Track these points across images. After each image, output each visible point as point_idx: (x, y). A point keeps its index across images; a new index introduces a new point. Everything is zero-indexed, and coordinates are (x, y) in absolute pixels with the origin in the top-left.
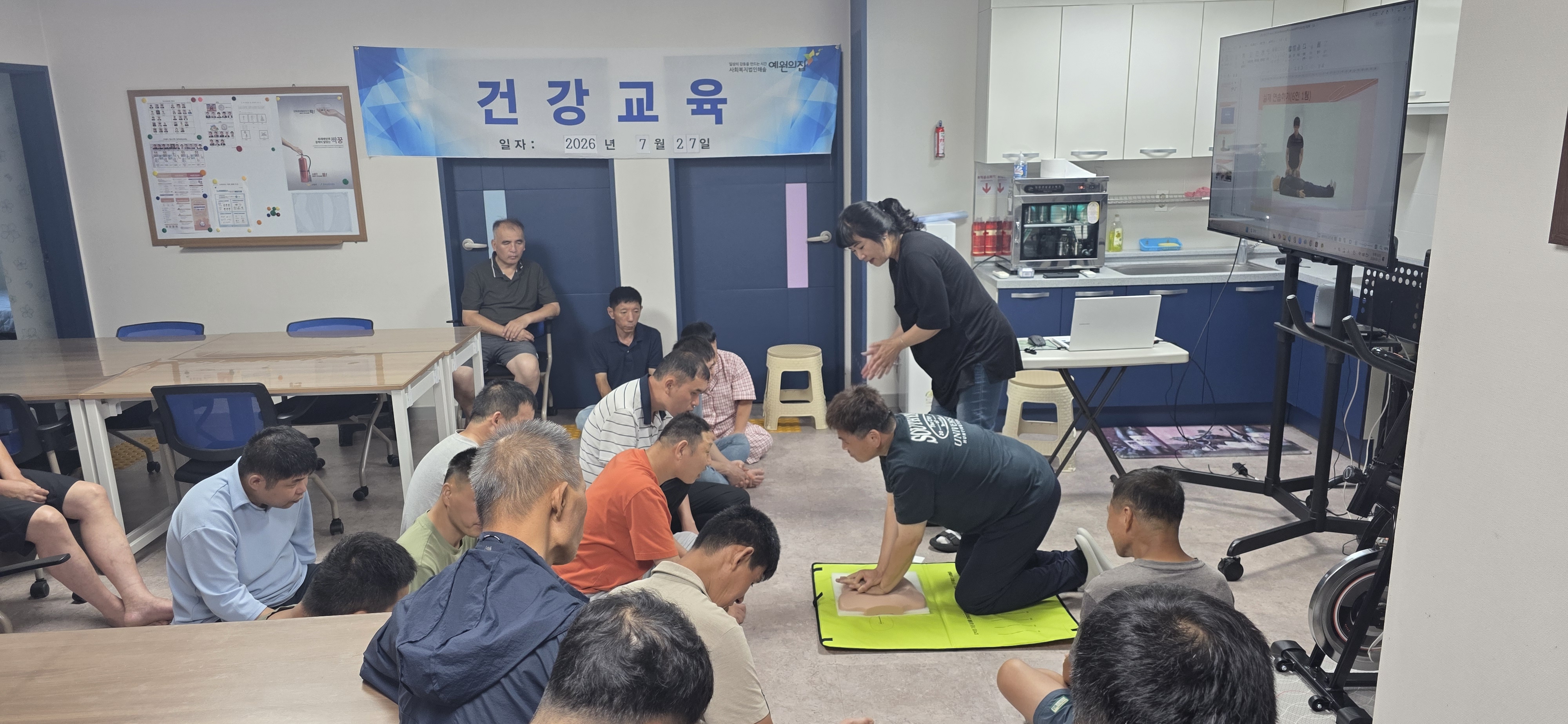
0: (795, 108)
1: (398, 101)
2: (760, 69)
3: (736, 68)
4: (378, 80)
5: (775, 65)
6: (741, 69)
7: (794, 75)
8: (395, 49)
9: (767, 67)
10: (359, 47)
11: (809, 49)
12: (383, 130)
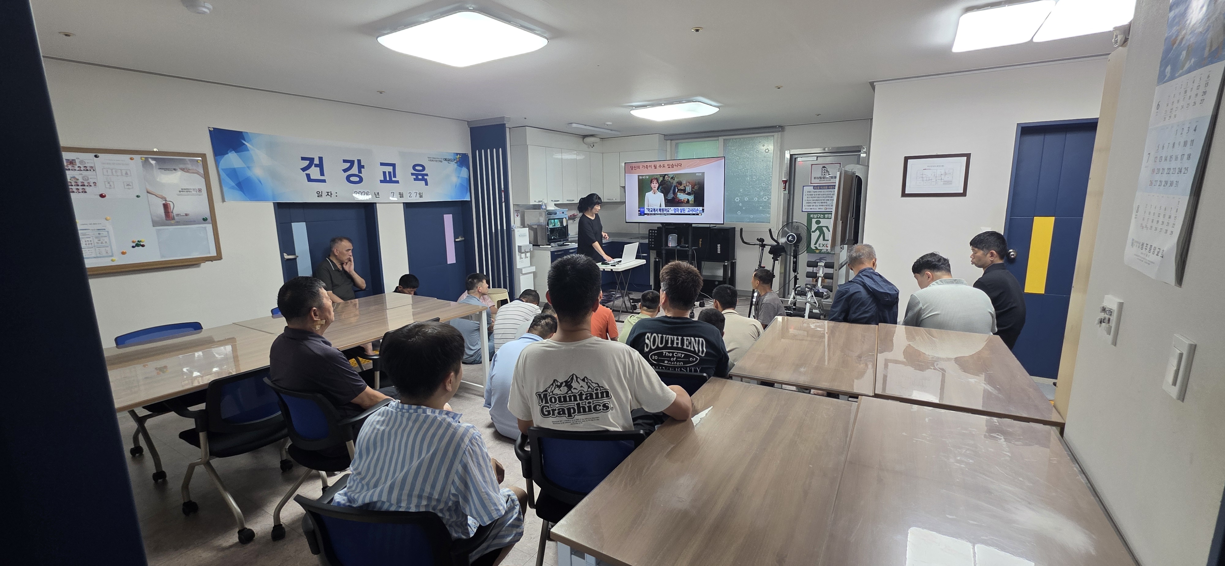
0: (454, 180)
1: (245, 166)
2: (440, 161)
3: (431, 160)
4: (229, 151)
5: (446, 160)
6: (433, 160)
7: (453, 166)
8: (242, 132)
9: (443, 160)
10: (213, 128)
11: (457, 154)
12: (233, 184)
